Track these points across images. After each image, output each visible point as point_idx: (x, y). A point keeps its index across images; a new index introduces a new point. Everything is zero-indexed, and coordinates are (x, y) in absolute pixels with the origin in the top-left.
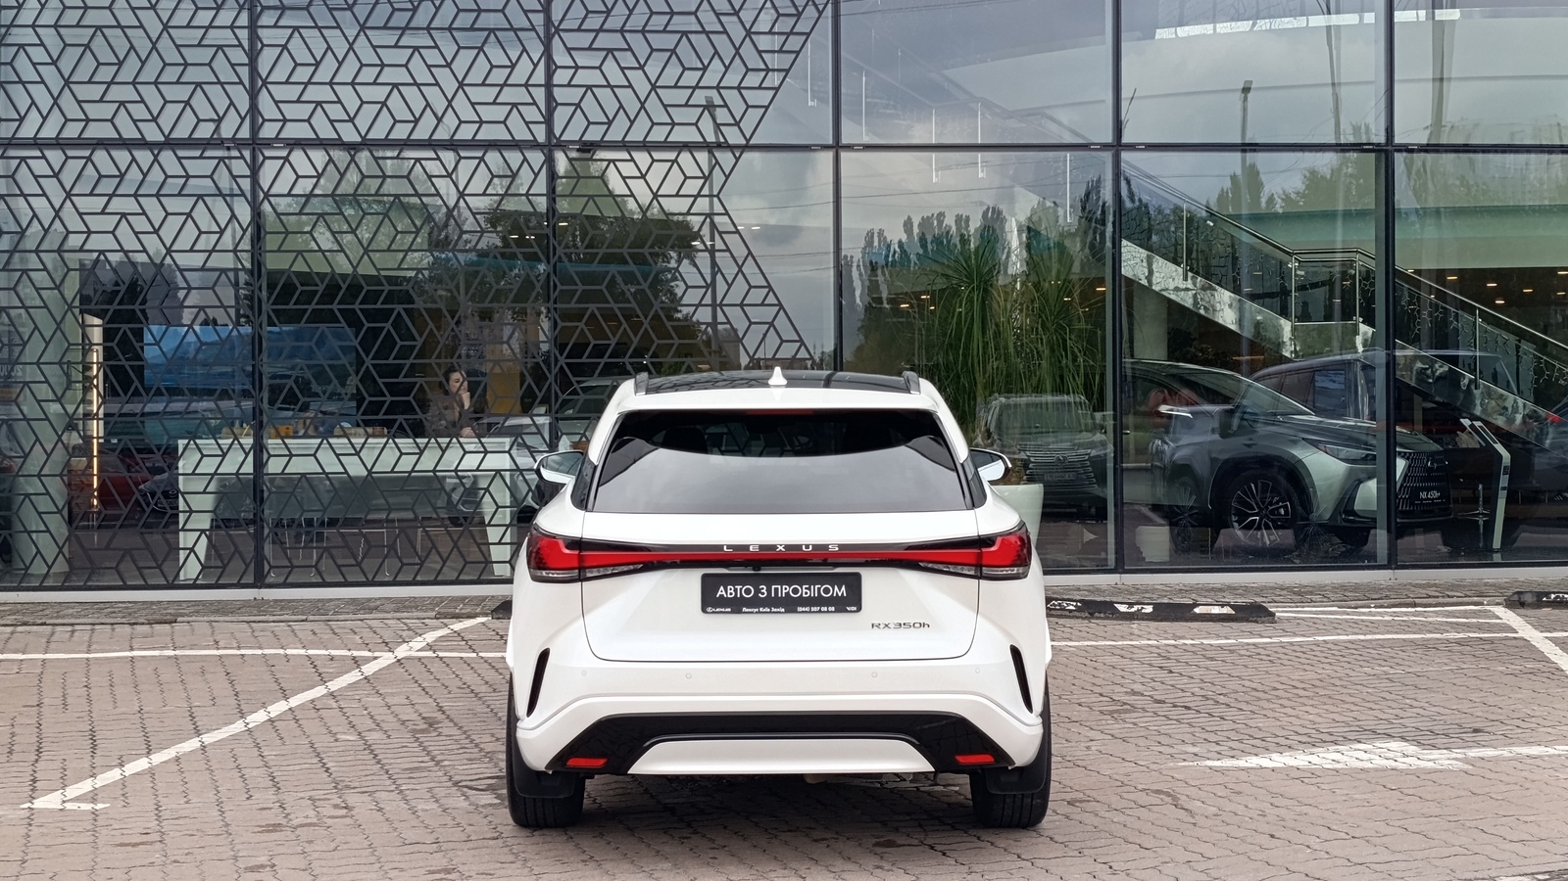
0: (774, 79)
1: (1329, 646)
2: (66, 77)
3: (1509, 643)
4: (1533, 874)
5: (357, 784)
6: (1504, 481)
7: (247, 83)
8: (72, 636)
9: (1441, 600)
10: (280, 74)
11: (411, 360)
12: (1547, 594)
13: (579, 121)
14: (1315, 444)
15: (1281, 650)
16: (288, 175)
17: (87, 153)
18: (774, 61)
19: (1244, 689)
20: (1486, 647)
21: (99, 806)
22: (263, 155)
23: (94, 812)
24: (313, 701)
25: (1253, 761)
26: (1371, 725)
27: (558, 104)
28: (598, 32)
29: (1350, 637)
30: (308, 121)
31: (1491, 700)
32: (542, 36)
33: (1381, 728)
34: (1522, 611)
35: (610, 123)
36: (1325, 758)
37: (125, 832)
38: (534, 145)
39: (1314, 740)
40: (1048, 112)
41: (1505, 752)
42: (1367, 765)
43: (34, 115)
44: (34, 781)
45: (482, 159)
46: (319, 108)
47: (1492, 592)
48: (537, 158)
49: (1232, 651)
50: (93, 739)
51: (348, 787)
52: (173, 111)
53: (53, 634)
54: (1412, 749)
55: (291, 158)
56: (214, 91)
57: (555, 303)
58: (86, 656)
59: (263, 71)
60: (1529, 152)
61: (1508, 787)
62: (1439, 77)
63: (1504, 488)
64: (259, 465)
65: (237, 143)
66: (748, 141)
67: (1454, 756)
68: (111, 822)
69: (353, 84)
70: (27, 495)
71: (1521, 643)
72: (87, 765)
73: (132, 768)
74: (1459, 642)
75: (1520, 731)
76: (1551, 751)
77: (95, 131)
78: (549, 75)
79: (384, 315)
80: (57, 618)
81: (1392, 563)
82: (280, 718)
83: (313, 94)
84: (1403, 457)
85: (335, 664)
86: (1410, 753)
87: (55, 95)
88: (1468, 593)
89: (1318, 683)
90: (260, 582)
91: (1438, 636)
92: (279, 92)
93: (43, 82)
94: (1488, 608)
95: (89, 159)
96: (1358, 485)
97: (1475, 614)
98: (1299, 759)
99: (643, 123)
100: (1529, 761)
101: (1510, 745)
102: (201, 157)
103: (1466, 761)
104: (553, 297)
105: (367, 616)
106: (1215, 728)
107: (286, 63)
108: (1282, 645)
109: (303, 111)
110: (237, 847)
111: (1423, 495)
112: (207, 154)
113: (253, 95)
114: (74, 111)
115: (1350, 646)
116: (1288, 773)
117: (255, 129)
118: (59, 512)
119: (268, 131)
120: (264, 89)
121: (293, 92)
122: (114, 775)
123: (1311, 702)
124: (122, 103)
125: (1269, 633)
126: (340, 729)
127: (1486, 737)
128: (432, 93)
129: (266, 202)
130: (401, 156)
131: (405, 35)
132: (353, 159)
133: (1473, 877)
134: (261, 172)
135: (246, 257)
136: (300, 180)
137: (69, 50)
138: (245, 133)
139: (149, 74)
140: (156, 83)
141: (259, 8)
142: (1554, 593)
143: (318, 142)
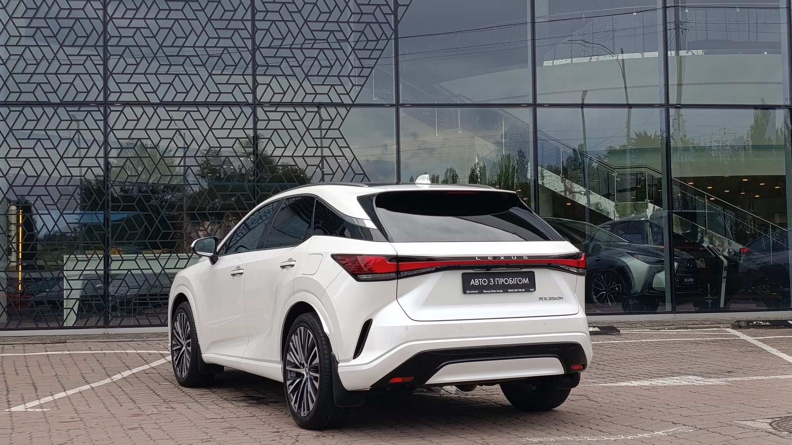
0: (366, 72)
1: (649, 343)
2: (10, 71)
3: (736, 341)
4: (772, 418)
5: (175, 400)
6: (725, 274)
7: (102, 73)
8: (14, 348)
9: (700, 326)
10: (119, 69)
12: (752, 322)
13: (269, 93)
14: (632, 255)
15: (625, 345)
16: (122, 119)
17: (20, 109)
18: (366, 63)
19: (611, 359)
20: (726, 343)
21: (45, 409)
22: (110, 109)
23: (43, 412)
24: (144, 370)
25: (623, 384)
26: (677, 371)
27: (259, 84)
28: (279, 48)
29: (658, 340)
30: (133, 92)
31: (734, 361)
32: (251, 51)
33: (683, 371)
34: (740, 330)
35: (285, 93)
36: (659, 382)
37: (61, 418)
38: (247, 104)
39: (651, 376)
41: (746, 379)
42: (680, 384)
44: (9, 401)
45: (220, 111)
46: (139, 86)
47: (724, 322)
48: (248, 110)
49: (601, 346)
50: (34, 386)
51: (170, 401)
52: (64, 87)
53: (3, 348)
54: (699, 378)
55: (124, 111)
56: (85, 78)
57: (257, 182)
58: (23, 354)
59: (111, 68)
61: (751, 390)
63: (724, 278)
64: (107, 265)
65: (97, 104)
66: (353, 102)
67: (721, 380)
68: (53, 415)
69: (156, 74)
71: (743, 341)
72: (34, 395)
73: (58, 395)
74: (712, 341)
75: (750, 371)
76: (768, 378)
77: (24, 98)
78: (254, 70)
81: (673, 311)
82: (129, 377)
83: (135, 79)
85: (151, 356)
86: (699, 380)
87: (5, 80)
88: (713, 323)
89: (647, 356)
90: (106, 325)
91: (702, 339)
92: (118, 78)
94: (723, 329)
95: (21, 112)
96: (655, 274)
97: (718, 331)
98: (646, 383)
99: (301, 93)
100: (758, 381)
101: (747, 376)
102: (78, 110)
103: (728, 382)
104: (256, 179)
105: (163, 339)
106: (601, 373)
107: (122, 64)
108: (626, 343)
109: (131, 87)
110: (121, 422)
111: (686, 280)
112: (81, 109)
113: (105, 80)
114: (14, 88)
115: (659, 343)
116: (641, 387)
117: (106, 97)
118: (4, 290)
119: (113, 98)
120: (111, 77)
121: (125, 78)
122: (50, 398)
123: (645, 363)
124: (39, 84)
125: (620, 339)
126: (160, 380)
127: (735, 374)
128: (196, 79)
129: (111, 133)
130: (180, 110)
131: (182, 50)
132: (155, 111)
133: (743, 420)
134: (109, 118)
135: (102, 161)
136: (129, 122)
137: (12, 57)
138: (101, 98)
139: (53, 69)
140: (56, 74)
141: (109, 37)
142: (755, 321)
143: (138, 103)
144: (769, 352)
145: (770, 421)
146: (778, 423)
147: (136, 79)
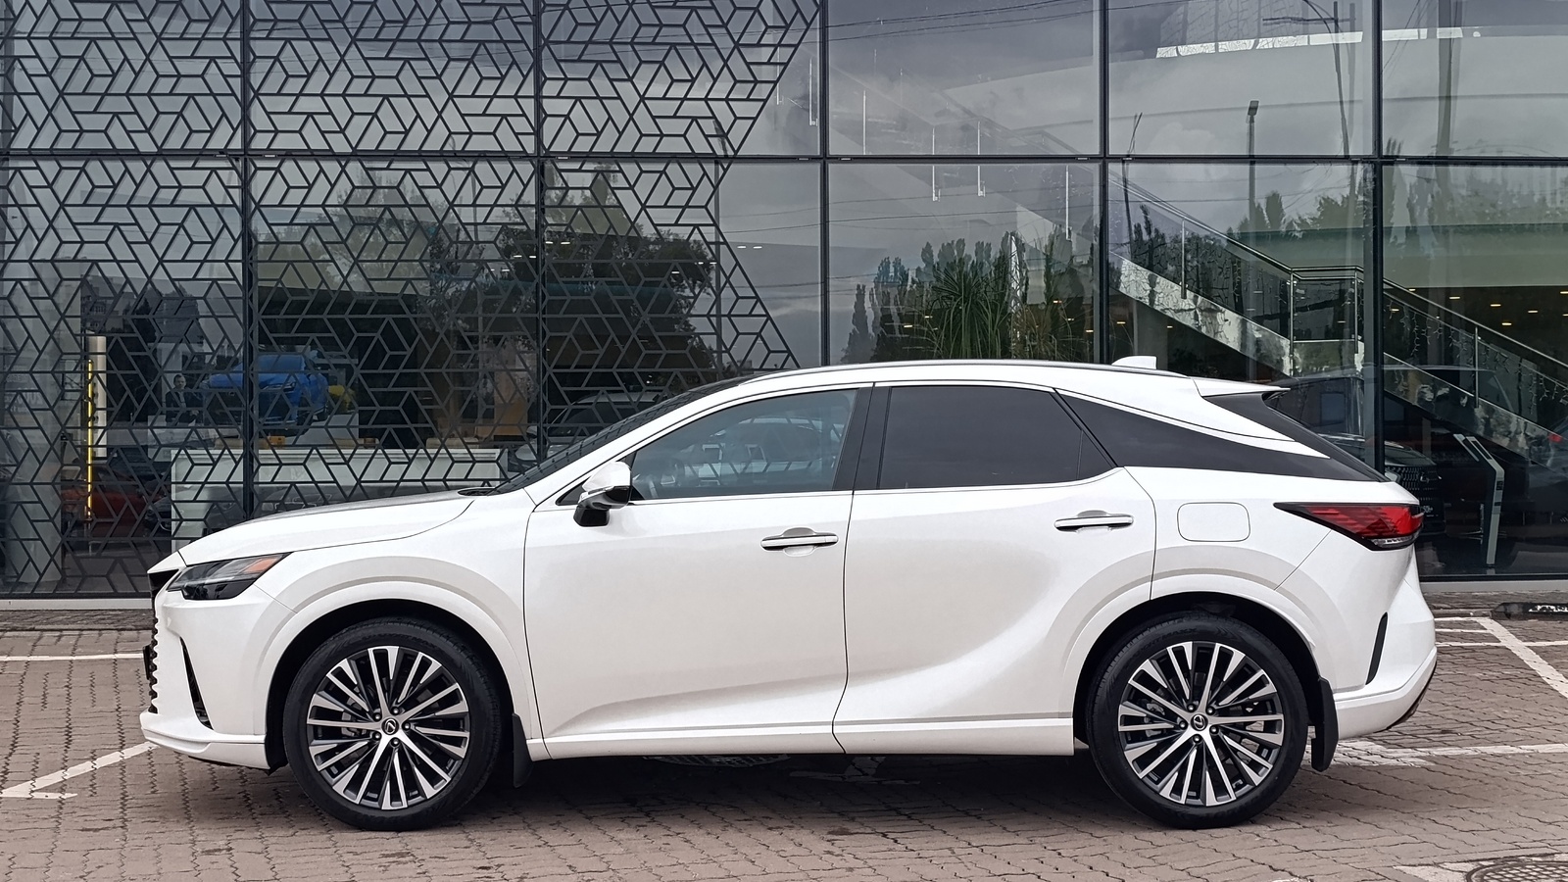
0: (762, 91)
2: (61, 88)
3: (1490, 651)
4: (1478, 860)
6: (1498, 496)
7: (239, 94)
8: (58, 640)
10: (272, 86)
11: (401, 370)
12: (1533, 605)
13: (568, 133)
16: (279, 186)
17: (80, 164)
18: (762, 73)
20: (1466, 655)
21: (67, 795)
22: (255, 166)
23: (61, 801)
27: (547, 116)
28: (587, 44)
30: (299, 132)
31: (1464, 704)
32: (532, 48)
34: (1508, 622)
35: (598, 134)
37: (88, 818)
38: (523, 156)
40: (1047, 130)
41: (1469, 751)
43: (29, 126)
44: (6, 773)
45: (471, 170)
46: (310, 119)
47: (1479, 603)
48: (526, 169)
50: (68, 735)
53: (40, 638)
54: (1377, 748)
55: (282, 169)
56: (207, 102)
57: (544, 313)
58: (70, 658)
59: (255, 82)
60: (1531, 165)
61: (1467, 783)
62: (1445, 95)
63: (1497, 504)
64: (250, 473)
65: (225, 153)
66: (736, 152)
67: (1418, 754)
68: (76, 810)
69: (344, 95)
70: (21, 503)
71: (1500, 652)
72: (59, 758)
73: (103, 761)
75: (1488, 732)
76: (1516, 750)
77: (89, 142)
78: (539, 87)
79: (374, 325)
80: (47, 624)
84: (1395, 472)
86: (1374, 751)
87: (50, 106)
88: (1455, 605)
92: (271, 103)
93: (38, 93)
94: (1474, 619)
95: (82, 170)
97: (1460, 625)
99: (631, 134)
100: (1492, 759)
101: (1476, 744)
102: (193, 168)
103: (1429, 758)
104: (541, 307)
107: (278, 76)
109: (295, 122)
112: (198, 165)
113: (245, 107)
114: (68, 123)
117: (247, 141)
118: (51, 520)
119: (260, 142)
120: (256, 100)
121: (285, 103)
122: (86, 767)
124: (116, 115)
127: (1453, 737)
128: (422, 104)
129: (257, 213)
130: (391, 167)
131: (396, 47)
132: (343, 170)
133: (1417, 863)
134: (253, 184)
135: (238, 268)
136: (292, 190)
137: (64, 62)
138: (237, 144)
139: (143, 85)
140: (149, 94)
141: (252, 20)
142: (1540, 604)
143: (309, 153)
144: (1544, 683)
145: (1470, 867)
146: (1485, 873)
147: (305, 104)
